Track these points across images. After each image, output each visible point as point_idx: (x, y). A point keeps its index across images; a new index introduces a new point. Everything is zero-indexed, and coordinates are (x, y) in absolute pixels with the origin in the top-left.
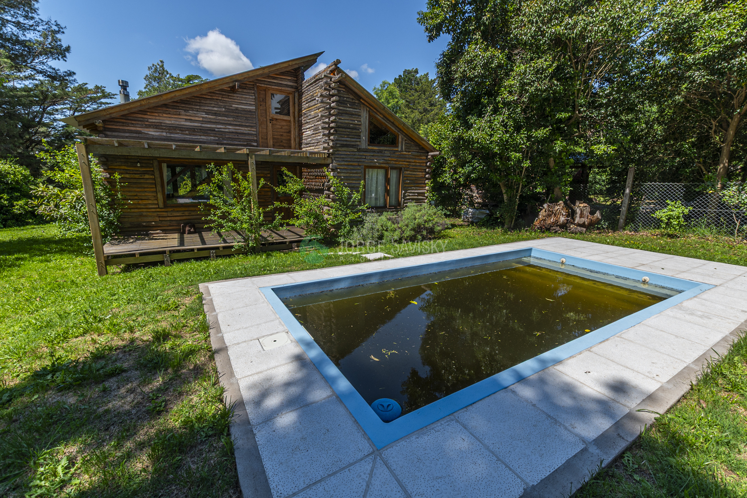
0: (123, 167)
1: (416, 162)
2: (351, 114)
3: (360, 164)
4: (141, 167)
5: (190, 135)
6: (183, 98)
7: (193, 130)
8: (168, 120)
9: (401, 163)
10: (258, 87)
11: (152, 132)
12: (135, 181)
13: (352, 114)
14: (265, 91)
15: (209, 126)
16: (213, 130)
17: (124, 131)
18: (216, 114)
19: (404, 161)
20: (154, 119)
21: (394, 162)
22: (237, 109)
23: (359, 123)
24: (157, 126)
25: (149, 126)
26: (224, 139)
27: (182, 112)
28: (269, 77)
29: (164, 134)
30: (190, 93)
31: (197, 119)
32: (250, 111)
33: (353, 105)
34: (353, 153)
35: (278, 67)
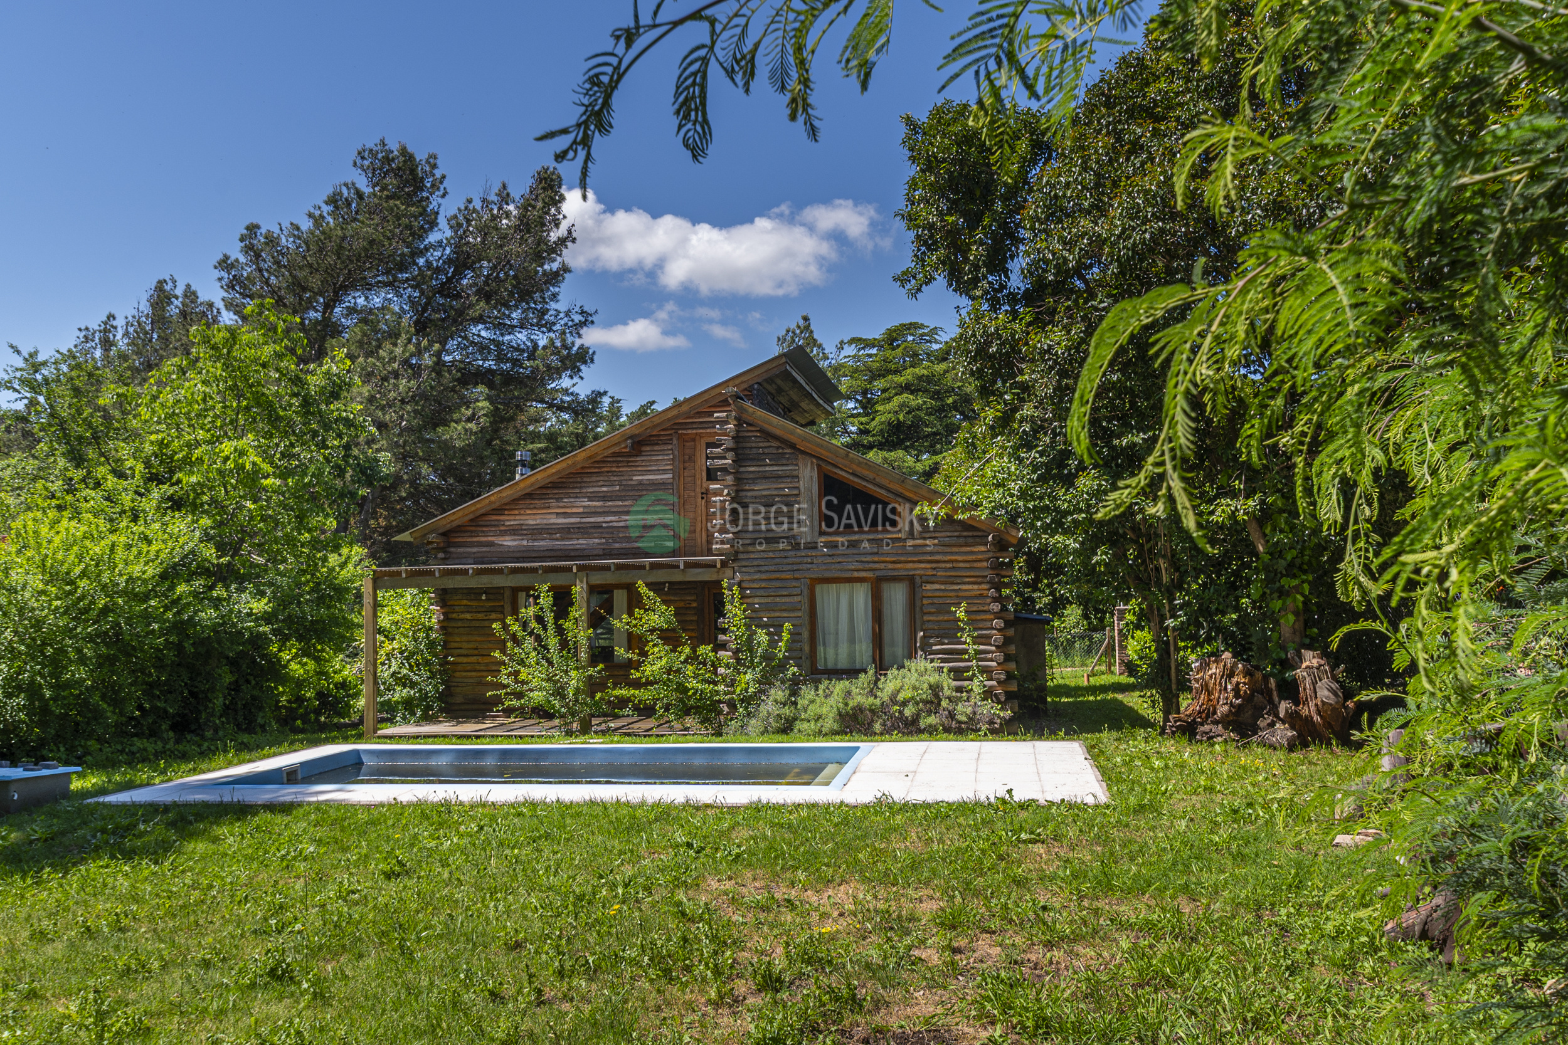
0: (465, 602)
1: (957, 561)
2: (778, 477)
3: (797, 575)
4: (487, 600)
5: (562, 539)
6: (554, 479)
7: (567, 531)
8: (532, 519)
9: (910, 565)
10: (680, 437)
11: (509, 542)
12: (477, 624)
13: (780, 477)
14: (694, 440)
15: (592, 520)
16: (597, 526)
17: (472, 544)
18: (604, 498)
19: (920, 562)
20: (511, 521)
21: (890, 566)
22: (640, 483)
23: (795, 492)
24: (514, 532)
25: (503, 533)
26: (615, 541)
27: (553, 503)
28: (700, 414)
29: (525, 543)
30: (558, 472)
31: (575, 510)
32: (664, 483)
33: (777, 459)
34: (782, 554)
35: (706, 397)
